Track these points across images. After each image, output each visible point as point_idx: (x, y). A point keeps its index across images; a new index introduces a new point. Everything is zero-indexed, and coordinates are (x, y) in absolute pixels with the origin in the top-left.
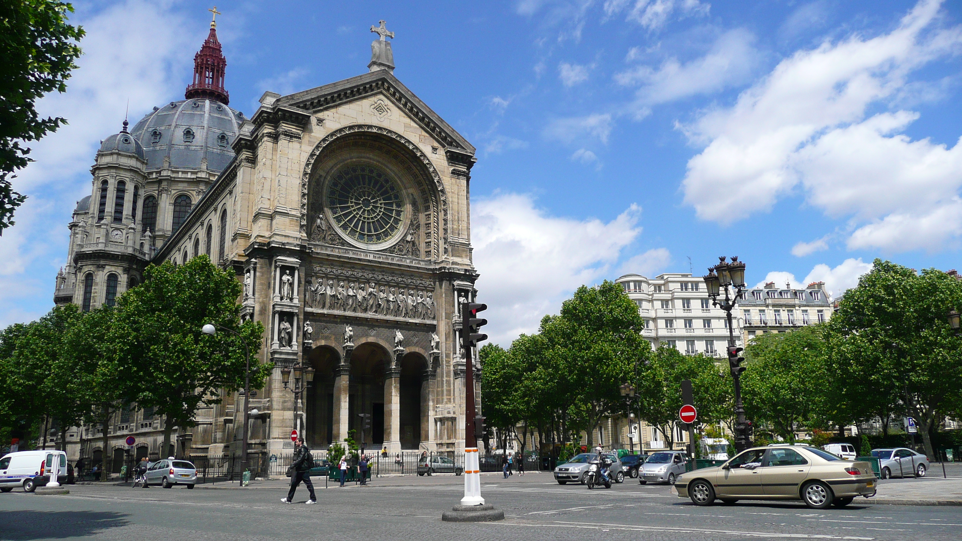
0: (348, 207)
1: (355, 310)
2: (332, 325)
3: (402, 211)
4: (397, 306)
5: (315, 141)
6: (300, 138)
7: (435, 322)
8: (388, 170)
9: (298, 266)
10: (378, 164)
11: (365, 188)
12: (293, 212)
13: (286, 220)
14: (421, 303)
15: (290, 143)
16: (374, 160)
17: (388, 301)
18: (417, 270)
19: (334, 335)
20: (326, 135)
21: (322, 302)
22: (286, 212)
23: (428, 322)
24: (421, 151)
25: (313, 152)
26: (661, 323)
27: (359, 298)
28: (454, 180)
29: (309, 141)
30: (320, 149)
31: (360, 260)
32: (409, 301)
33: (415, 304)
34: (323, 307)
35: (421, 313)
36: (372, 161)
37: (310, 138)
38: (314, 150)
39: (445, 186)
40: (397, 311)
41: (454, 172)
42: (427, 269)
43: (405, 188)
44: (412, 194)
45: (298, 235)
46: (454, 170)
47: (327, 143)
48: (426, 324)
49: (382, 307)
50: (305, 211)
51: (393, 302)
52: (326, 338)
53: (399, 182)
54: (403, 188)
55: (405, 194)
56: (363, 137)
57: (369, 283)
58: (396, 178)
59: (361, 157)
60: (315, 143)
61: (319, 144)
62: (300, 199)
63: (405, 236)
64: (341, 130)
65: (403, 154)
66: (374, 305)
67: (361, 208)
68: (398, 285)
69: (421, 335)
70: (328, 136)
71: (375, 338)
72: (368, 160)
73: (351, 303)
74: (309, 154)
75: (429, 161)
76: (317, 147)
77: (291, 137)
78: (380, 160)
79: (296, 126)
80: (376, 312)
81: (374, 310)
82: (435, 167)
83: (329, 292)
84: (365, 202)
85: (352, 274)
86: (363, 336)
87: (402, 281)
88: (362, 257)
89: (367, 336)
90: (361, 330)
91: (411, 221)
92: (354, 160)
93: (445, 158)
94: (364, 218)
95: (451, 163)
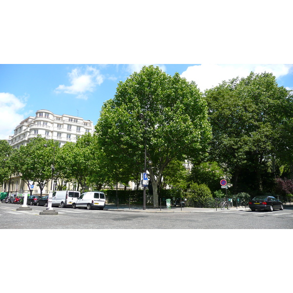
26: (55, 134)
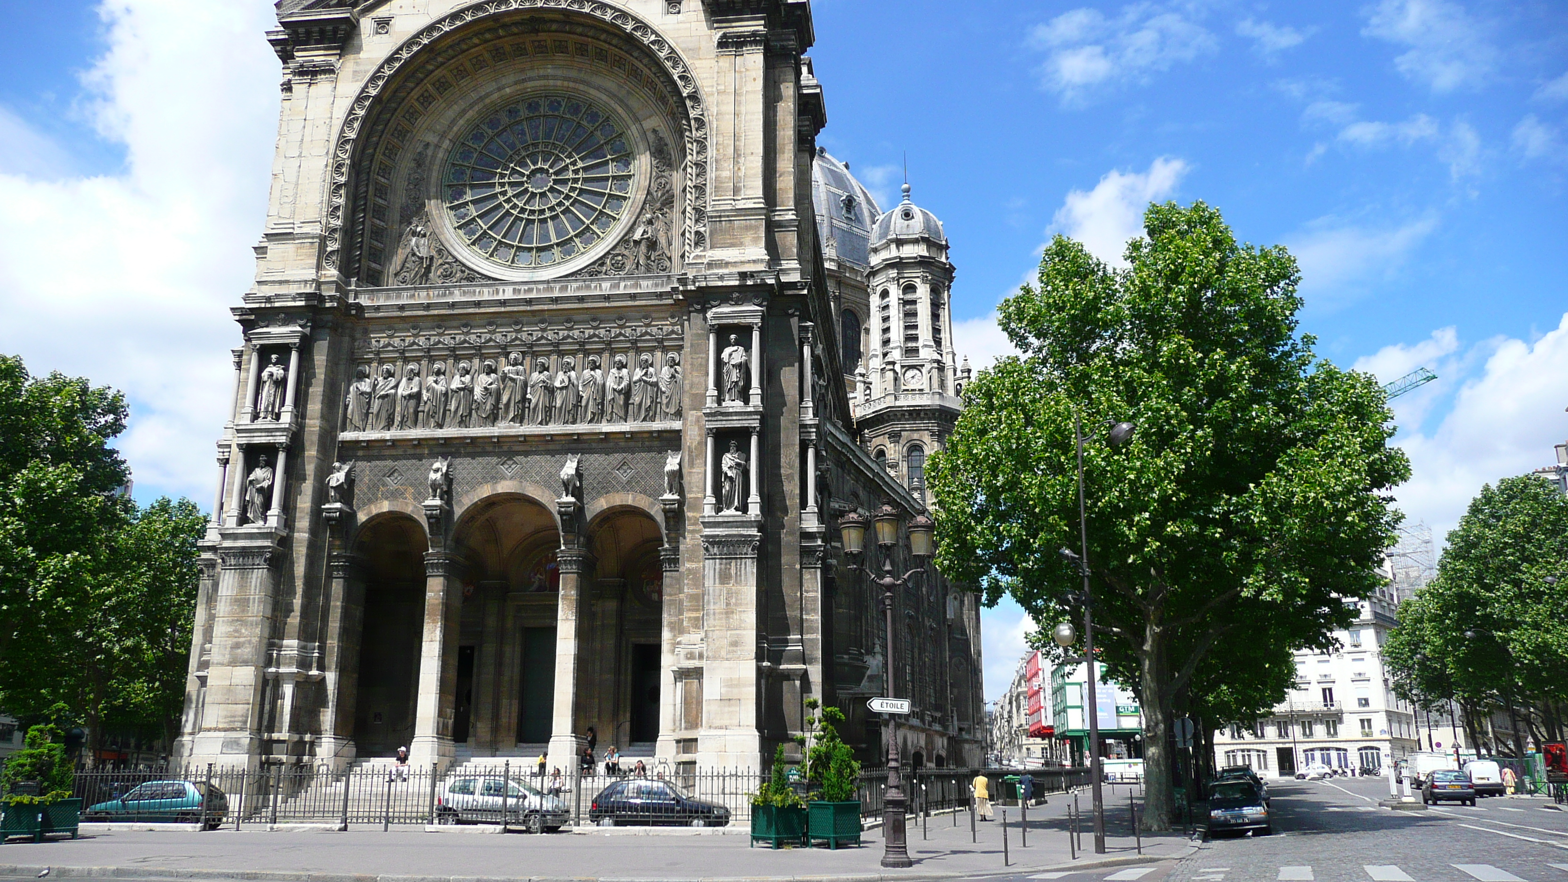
0: (494, 196)
1: (463, 422)
2: (409, 463)
3: (630, 177)
4: (572, 400)
5: (368, 67)
6: (332, 71)
7: (677, 425)
8: (592, 91)
9: (297, 340)
10: (566, 83)
11: (535, 145)
12: (307, 229)
13: (288, 248)
14: (640, 380)
15: (313, 87)
16: (555, 78)
17: (550, 390)
18: (630, 303)
19: (411, 485)
20: (394, 49)
21: (384, 415)
22: (291, 231)
23: (657, 425)
24: (634, 19)
25: (363, 91)
27: (478, 392)
28: (726, 62)
29: (355, 72)
30: (381, 83)
31: (478, 304)
32: (611, 383)
33: (622, 386)
34: (389, 426)
35: (640, 405)
36: (551, 82)
37: (357, 63)
38: (366, 86)
39: (699, 83)
40: (574, 412)
41: (723, 44)
42: (660, 295)
43: (637, 120)
44: (655, 131)
45: (311, 274)
46: (724, 36)
47: (397, 65)
48: (651, 432)
49: (532, 406)
50: (339, 223)
51: (561, 389)
52: (393, 495)
53: (620, 110)
54: (630, 122)
55: (636, 134)
56: (501, 32)
57: (507, 355)
58: (612, 103)
59: (524, 81)
60: (366, 72)
61: (378, 71)
62: (326, 198)
63: (632, 229)
64: (431, 28)
65: (605, 41)
66: (512, 404)
67: (526, 190)
68: (582, 348)
69: (641, 461)
70: (401, 48)
71: (515, 483)
72: (542, 82)
73: (453, 408)
74: (353, 99)
75: (657, 35)
76: (374, 79)
77: (314, 74)
78: (574, 74)
79: (325, 49)
80: (519, 418)
81: (511, 415)
82: (673, 45)
83: (402, 391)
84: (539, 175)
85: (465, 341)
86: (485, 480)
87: (594, 335)
88: (486, 297)
89: (495, 478)
90: (480, 468)
91: (649, 193)
92: (508, 90)
93: (702, 16)
94: (532, 212)
95: (718, 22)
